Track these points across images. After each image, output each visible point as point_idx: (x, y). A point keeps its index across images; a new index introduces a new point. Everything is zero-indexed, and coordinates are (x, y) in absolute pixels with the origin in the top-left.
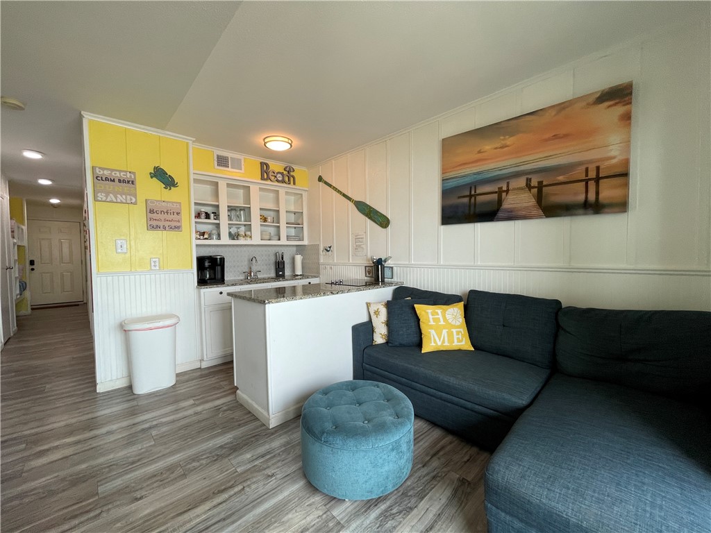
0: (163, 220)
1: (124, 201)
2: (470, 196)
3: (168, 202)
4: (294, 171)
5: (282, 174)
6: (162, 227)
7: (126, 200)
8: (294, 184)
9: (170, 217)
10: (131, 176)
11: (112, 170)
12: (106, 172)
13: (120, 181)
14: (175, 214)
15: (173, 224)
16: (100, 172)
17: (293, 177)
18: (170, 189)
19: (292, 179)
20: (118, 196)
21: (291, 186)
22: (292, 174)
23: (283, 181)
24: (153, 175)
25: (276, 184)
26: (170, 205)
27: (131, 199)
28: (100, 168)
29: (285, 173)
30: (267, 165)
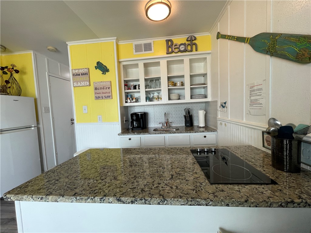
0: (101, 93)
1: (84, 85)
3: (103, 82)
4: (195, 39)
5: (184, 44)
6: (101, 97)
7: (85, 84)
8: (196, 50)
9: (104, 91)
10: (86, 71)
11: (79, 69)
12: (77, 71)
13: (82, 74)
14: (107, 88)
15: (106, 95)
16: (74, 71)
17: (195, 44)
18: (105, 74)
19: (194, 47)
20: (82, 82)
21: (194, 52)
22: (194, 42)
23: (185, 51)
24: (96, 68)
25: (180, 54)
26: (104, 84)
27: (87, 84)
28: (74, 70)
29: (187, 43)
30: (171, 41)
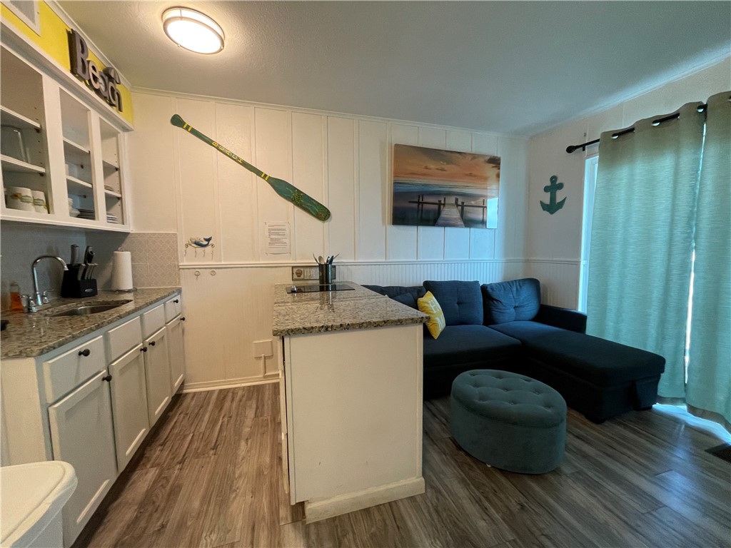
2: (419, 203)
